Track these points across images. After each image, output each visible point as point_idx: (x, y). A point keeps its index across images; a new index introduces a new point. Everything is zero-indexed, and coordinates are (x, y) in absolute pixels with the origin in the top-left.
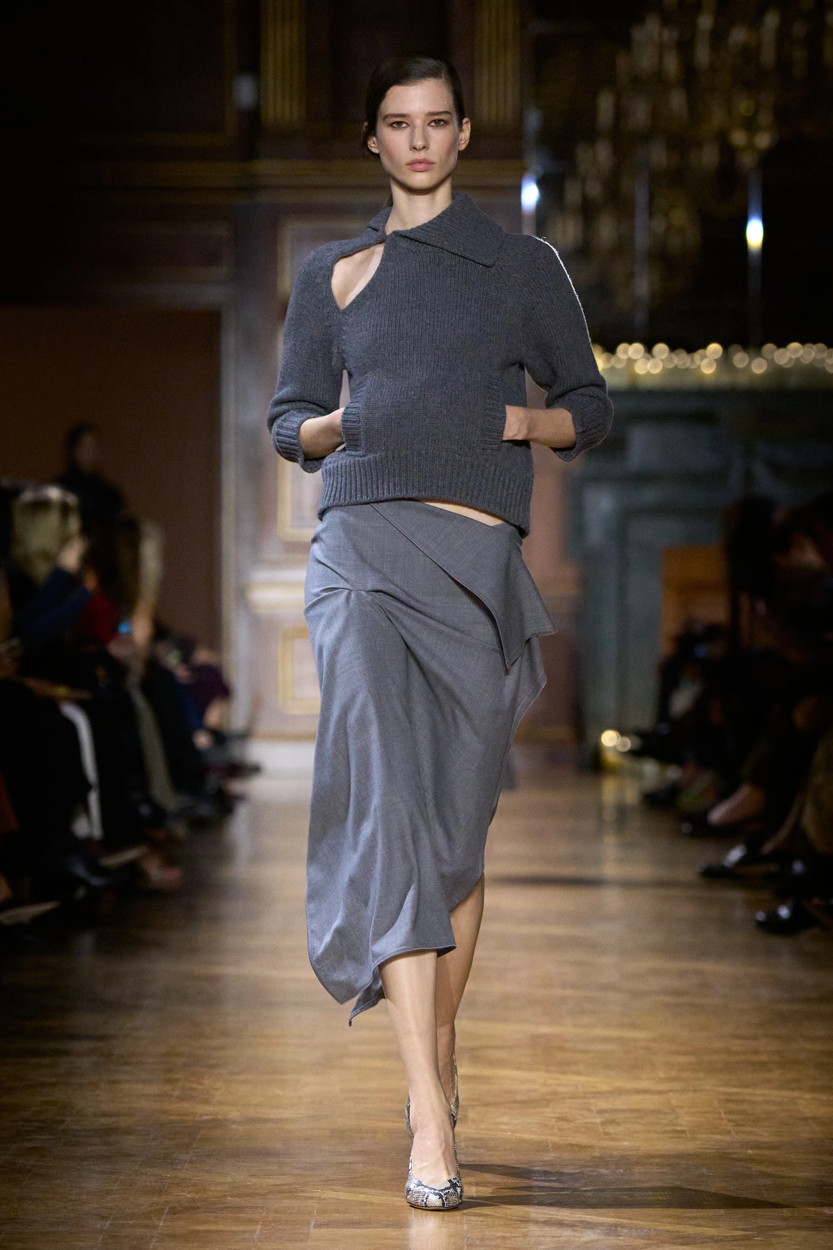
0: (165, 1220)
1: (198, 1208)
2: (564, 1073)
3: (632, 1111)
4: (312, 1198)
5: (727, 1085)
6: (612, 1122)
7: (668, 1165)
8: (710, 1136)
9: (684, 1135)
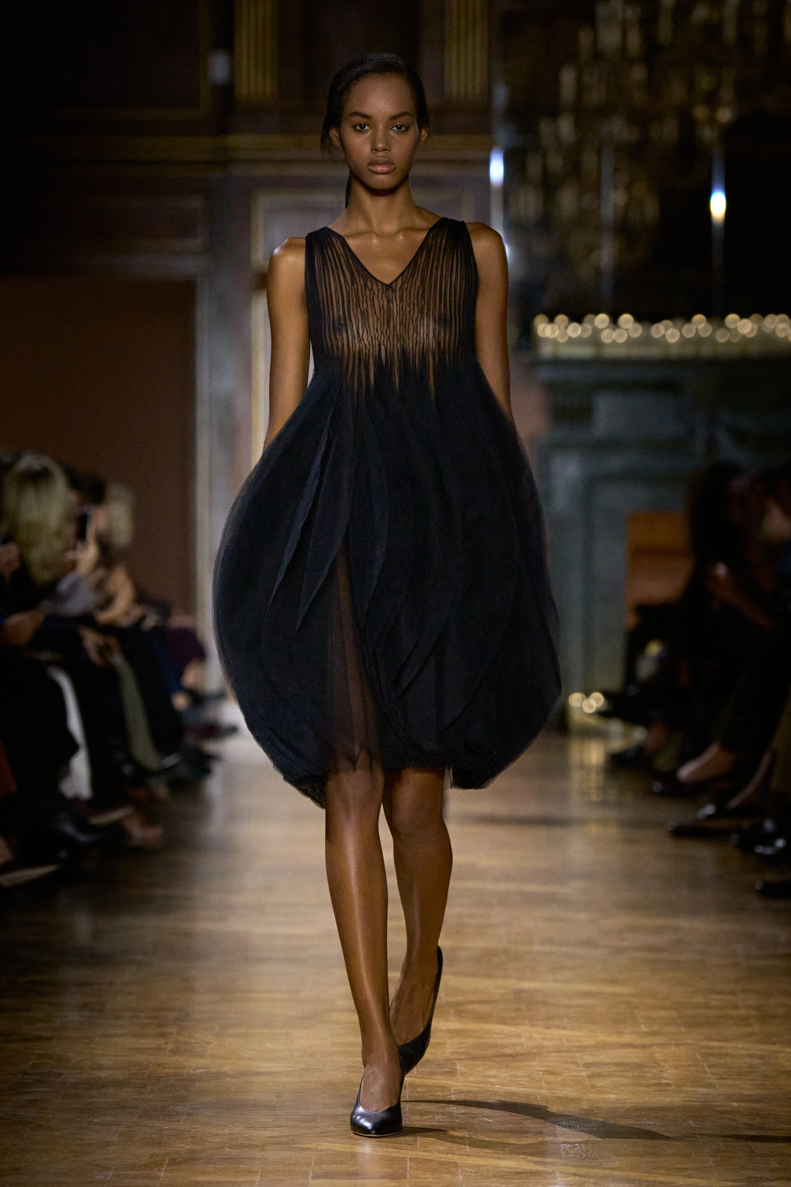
0: (166, 1171)
1: (199, 1159)
2: (549, 1027)
3: (618, 1064)
4: (307, 1149)
5: (709, 1038)
6: (599, 1075)
7: (656, 1118)
8: (695, 1089)
9: (669, 1088)
